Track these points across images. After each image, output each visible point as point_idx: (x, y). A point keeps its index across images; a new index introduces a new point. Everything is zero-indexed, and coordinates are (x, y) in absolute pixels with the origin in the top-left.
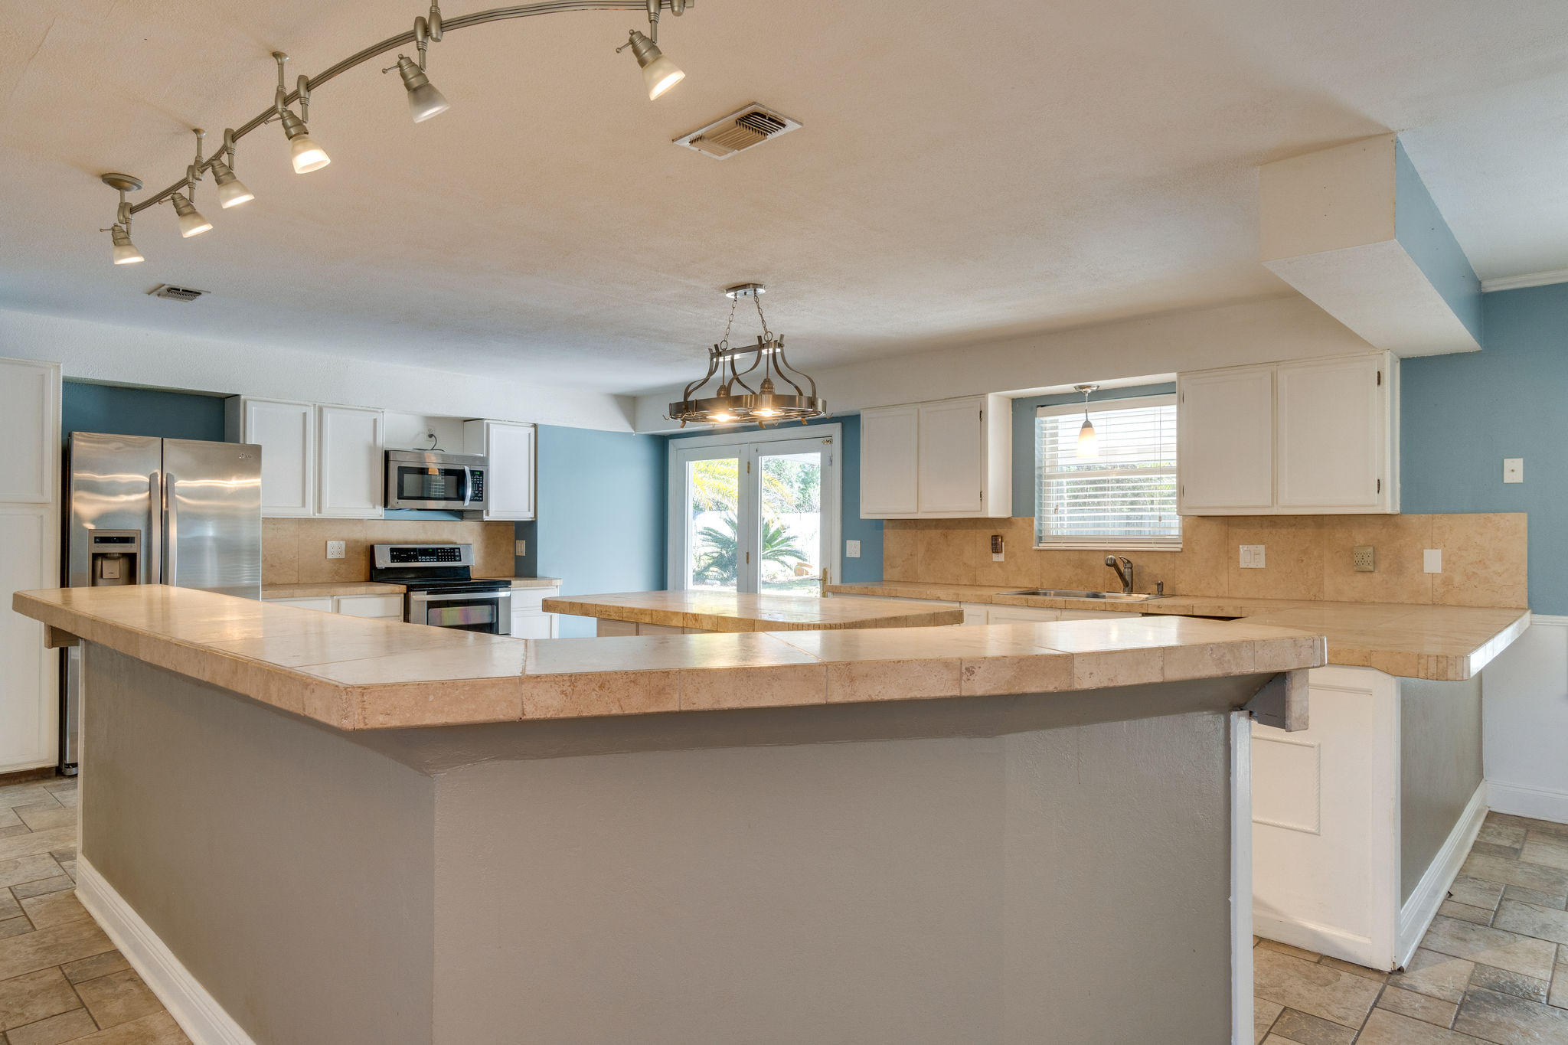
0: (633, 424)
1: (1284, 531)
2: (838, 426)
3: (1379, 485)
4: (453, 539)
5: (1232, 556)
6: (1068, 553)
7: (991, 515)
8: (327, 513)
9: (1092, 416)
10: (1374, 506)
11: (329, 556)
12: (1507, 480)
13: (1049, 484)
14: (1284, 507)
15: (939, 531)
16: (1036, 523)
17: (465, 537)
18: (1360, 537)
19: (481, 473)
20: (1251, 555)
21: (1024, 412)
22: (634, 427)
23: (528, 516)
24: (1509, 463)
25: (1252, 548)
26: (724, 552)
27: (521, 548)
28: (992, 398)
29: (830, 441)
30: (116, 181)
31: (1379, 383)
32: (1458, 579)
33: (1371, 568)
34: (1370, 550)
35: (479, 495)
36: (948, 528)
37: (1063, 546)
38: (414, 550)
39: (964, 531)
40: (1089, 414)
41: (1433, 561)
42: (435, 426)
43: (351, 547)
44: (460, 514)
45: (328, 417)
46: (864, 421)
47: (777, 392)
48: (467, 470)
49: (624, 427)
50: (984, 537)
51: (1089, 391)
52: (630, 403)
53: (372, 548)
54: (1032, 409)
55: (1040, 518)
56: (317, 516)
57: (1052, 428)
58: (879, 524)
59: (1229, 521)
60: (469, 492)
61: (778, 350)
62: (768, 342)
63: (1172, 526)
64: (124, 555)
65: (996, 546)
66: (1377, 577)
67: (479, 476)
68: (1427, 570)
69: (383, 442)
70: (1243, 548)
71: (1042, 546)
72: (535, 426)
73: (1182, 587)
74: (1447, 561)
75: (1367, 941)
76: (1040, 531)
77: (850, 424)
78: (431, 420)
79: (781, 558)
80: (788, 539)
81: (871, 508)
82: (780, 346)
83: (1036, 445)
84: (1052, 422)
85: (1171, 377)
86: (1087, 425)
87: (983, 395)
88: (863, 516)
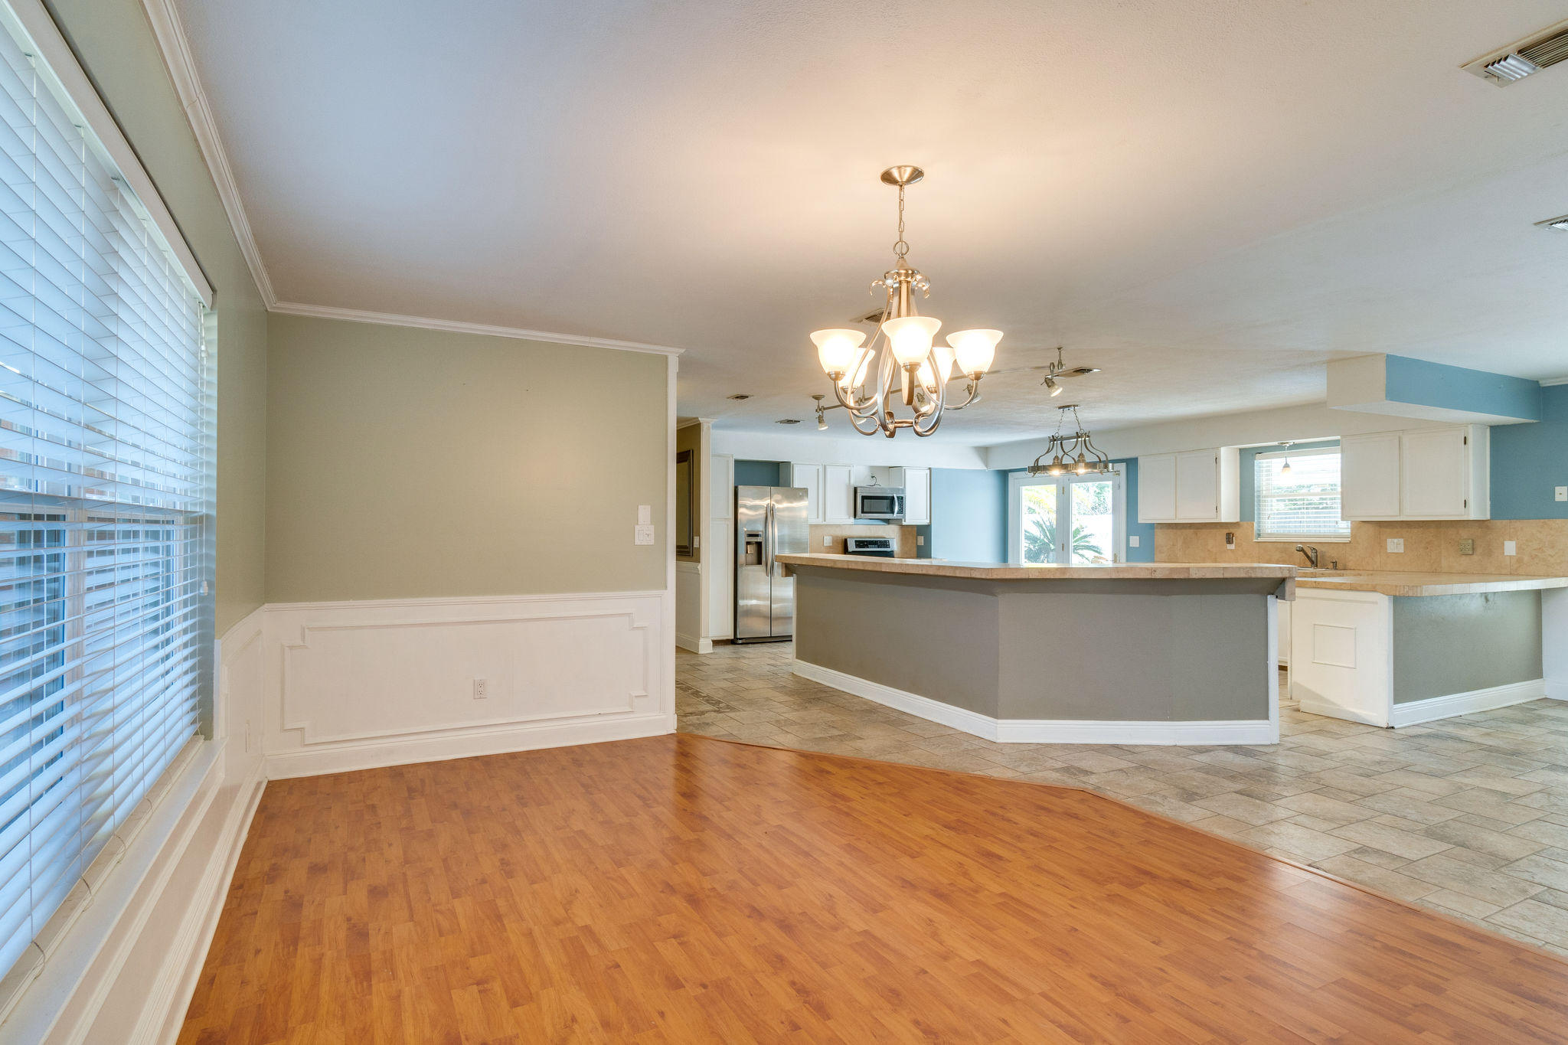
0: (986, 464)
1: (1416, 531)
2: (1124, 464)
3: (1465, 504)
4: (884, 535)
5: (1382, 545)
6: (1276, 544)
7: (1223, 521)
8: (828, 522)
9: (1291, 460)
10: (1462, 515)
11: (825, 545)
12: (1557, 499)
13: (1265, 501)
14: (1407, 516)
15: (1192, 531)
16: (1255, 525)
17: (891, 534)
18: (1464, 533)
19: (902, 498)
20: (1395, 545)
21: (1247, 457)
22: (986, 466)
23: (926, 522)
24: (1558, 489)
25: (1396, 540)
26: (1032, 547)
27: (921, 540)
28: (1223, 450)
29: (1119, 474)
30: (817, 398)
31: (1465, 443)
32: (1526, 558)
33: (1471, 553)
34: (1470, 541)
35: (901, 511)
36: (1198, 529)
37: (1274, 540)
38: (867, 541)
39: (1208, 531)
40: (1288, 459)
41: (1510, 548)
42: (875, 472)
43: (835, 540)
44: (887, 521)
45: (829, 469)
46: (1140, 462)
47: (1087, 461)
48: (895, 496)
49: (980, 466)
50: (1221, 535)
51: (1288, 445)
52: (984, 452)
53: (846, 540)
54: (1252, 455)
55: (1259, 522)
56: (824, 523)
57: (1267, 467)
58: (1152, 526)
59: (1380, 524)
60: (896, 509)
61: (1087, 439)
62: (1082, 434)
63: (1344, 528)
64: (757, 543)
65: (1229, 539)
66: (1475, 557)
67: (901, 499)
68: (1506, 553)
69: (854, 483)
70: (1389, 540)
71: (1260, 540)
72: (930, 469)
73: (1350, 565)
74: (1519, 548)
75: (1375, 714)
76: (1259, 530)
77: (1131, 463)
78: (872, 468)
79: (1080, 552)
80: (1085, 537)
81: (1145, 516)
82: (1088, 436)
83: (1256, 478)
84: (1267, 463)
85: (1339, 437)
86: (1287, 466)
87: (1218, 448)
88: (1140, 521)
